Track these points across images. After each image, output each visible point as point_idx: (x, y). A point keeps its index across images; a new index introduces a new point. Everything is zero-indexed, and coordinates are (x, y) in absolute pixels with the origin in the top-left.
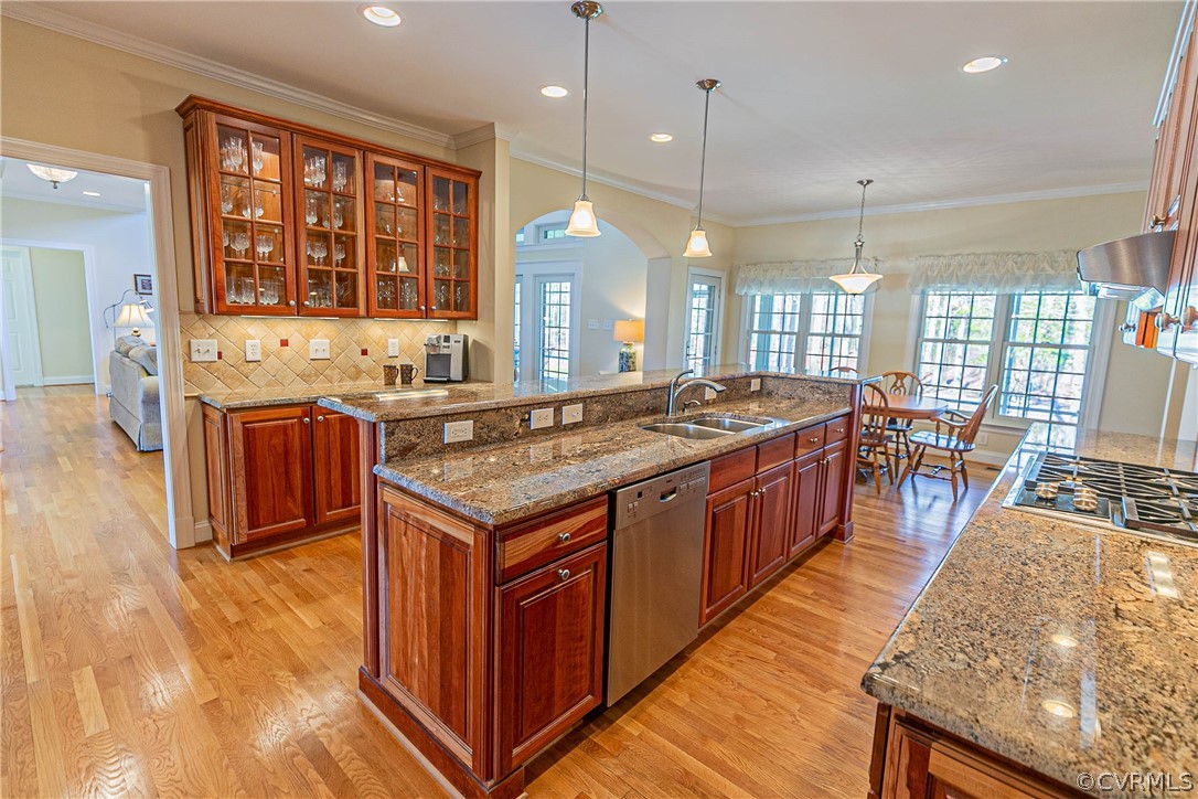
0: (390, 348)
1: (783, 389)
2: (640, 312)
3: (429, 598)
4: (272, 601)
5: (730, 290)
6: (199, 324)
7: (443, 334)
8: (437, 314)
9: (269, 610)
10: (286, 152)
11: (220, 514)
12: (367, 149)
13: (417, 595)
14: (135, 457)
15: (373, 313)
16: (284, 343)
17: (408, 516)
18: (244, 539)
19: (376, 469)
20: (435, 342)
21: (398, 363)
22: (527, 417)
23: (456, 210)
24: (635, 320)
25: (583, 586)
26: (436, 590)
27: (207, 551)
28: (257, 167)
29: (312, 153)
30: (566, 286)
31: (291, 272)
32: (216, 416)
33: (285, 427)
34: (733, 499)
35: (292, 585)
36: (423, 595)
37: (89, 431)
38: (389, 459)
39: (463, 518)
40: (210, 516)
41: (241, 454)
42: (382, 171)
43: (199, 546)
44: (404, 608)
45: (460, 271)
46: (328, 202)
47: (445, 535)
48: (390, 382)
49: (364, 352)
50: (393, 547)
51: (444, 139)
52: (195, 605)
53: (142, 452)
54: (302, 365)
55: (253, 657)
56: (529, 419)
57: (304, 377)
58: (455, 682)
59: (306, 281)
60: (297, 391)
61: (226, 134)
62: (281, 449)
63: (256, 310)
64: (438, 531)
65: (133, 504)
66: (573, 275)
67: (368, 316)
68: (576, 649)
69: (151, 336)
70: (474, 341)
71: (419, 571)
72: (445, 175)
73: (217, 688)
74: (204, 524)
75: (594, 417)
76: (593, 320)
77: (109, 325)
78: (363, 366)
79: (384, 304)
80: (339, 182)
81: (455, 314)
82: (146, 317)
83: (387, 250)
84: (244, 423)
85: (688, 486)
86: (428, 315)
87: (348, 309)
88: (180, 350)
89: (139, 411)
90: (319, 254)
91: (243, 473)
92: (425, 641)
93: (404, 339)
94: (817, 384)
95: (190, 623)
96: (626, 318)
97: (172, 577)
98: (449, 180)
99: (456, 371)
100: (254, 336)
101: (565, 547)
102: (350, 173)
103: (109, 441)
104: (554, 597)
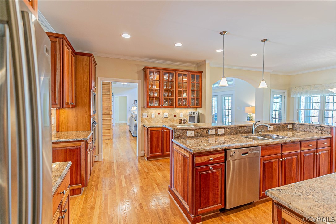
0: (181, 115)
1: (302, 128)
2: (253, 104)
3: (181, 170)
4: (154, 170)
5: (289, 96)
6: (144, 110)
7: (193, 112)
8: (191, 107)
9: (153, 171)
10: (161, 74)
11: (146, 150)
12: (176, 71)
13: (179, 169)
14: (132, 138)
15: (177, 107)
16: (159, 114)
17: (178, 150)
18: (150, 156)
19: (172, 140)
20: (191, 113)
21: (182, 119)
22: (208, 131)
23: (196, 82)
24: (252, 107)
25: (217, 173)
26: (183, 167)
27: (143, 158)
28: (155, 78)
29: (165, 73)
30: (230, 98)
31: (161, 99)
32: (146, 129)
33: (158, 132)
34: (272, 159)
35: (158, 167)
36: (180, 169)
37: (125, 132)
38: (175, 138)
39: (188, 151)
40: (144, 150)
41: (150, 137)
42: (179, 75)
43: (142, 156)
44: (177, 172)
45: (198, 96)
46: (168, 83)
47: (184, 155)
48: (180, 123)
49: (175, 116)
50: (175, 158)
51: (194, 65)
52: (140, 168)
53: (134, 137)
54: (162, 119)
55: (149, 180)
56: (208, 132)
57: (163, 121)
58: (186, 190)
59: (164, 100)
60: (161, 125)
61: (150, 72)
62: (157, 137)
63: (154, 107)
64: (183, 154)
65: (132, 147)
66: (232, 94)
67: (176, 107)
68: (216, 189)
69: (136, 113)
70: (201, 113)
71: (179, 163)
72: (194, 74)
73: (143, 184)
74: (143, 152)
75: (227, 133)
76: (239, 107)
77: (130, 111)
78: (175, 119)
79: (179, 105)
80: (171, 79)
81: (196, 106)
82: (136, 109)
83: (180, 92)
84: (151, 131)
85: (252, 153)
86: (189, 107)
87: (171, 106)
88: (141, 115)
89: (133, 128)
90: (166, 94)
91: (150, 141)
92: (180, 179)
93: (184, 113)
94: (315, 127)
95: (139, 171)
96: (249, 106)
97: (137, 162)
98: (195, 75)
99: (196, 120)
100: (153, 112)
101: (212, 162)
102: (173, 77)
103: (128, 134)
104: (209, 174)
